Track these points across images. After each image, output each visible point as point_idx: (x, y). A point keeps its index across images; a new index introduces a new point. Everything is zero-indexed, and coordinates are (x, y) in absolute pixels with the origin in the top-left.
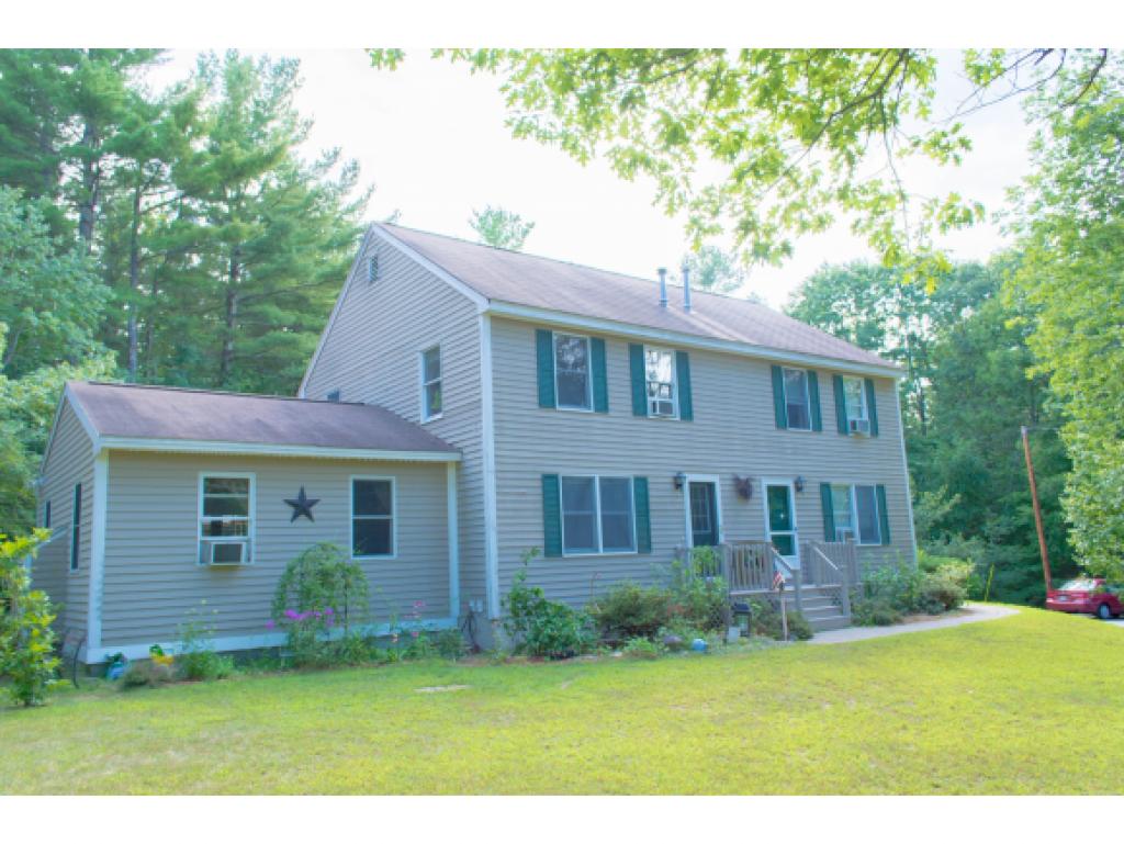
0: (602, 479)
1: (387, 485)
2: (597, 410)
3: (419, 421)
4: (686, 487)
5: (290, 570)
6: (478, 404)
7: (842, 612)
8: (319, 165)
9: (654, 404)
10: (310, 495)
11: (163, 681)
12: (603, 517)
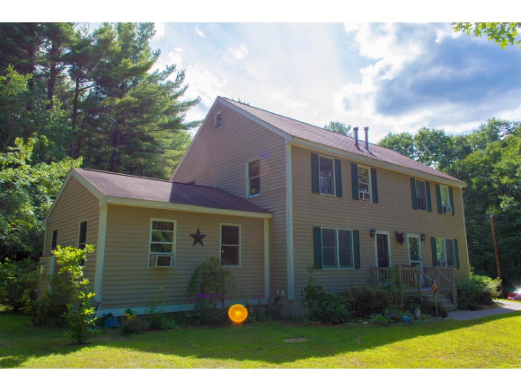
0: (339, 231)
1: (236, 229)
2: (337, 195)
3: (245, 197)
4: (376, 236)
5: (197, 271)
6: (284, 189)
7: (452, 303)
8: (164, 73)
9: (361, 194)
10: (202, 233)
11: (143, 330)
12: (339, 249)
